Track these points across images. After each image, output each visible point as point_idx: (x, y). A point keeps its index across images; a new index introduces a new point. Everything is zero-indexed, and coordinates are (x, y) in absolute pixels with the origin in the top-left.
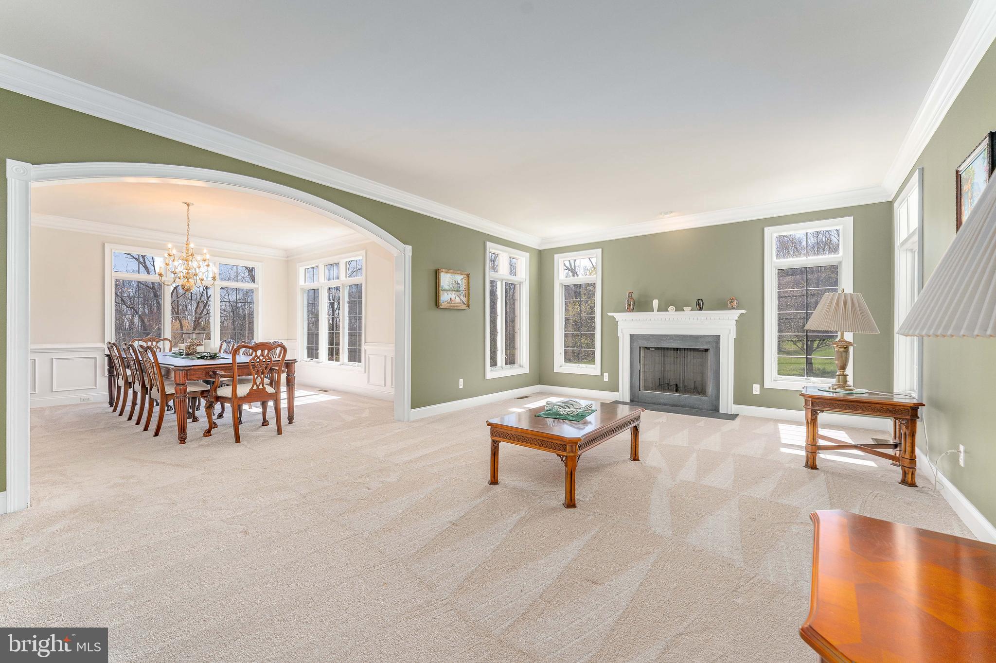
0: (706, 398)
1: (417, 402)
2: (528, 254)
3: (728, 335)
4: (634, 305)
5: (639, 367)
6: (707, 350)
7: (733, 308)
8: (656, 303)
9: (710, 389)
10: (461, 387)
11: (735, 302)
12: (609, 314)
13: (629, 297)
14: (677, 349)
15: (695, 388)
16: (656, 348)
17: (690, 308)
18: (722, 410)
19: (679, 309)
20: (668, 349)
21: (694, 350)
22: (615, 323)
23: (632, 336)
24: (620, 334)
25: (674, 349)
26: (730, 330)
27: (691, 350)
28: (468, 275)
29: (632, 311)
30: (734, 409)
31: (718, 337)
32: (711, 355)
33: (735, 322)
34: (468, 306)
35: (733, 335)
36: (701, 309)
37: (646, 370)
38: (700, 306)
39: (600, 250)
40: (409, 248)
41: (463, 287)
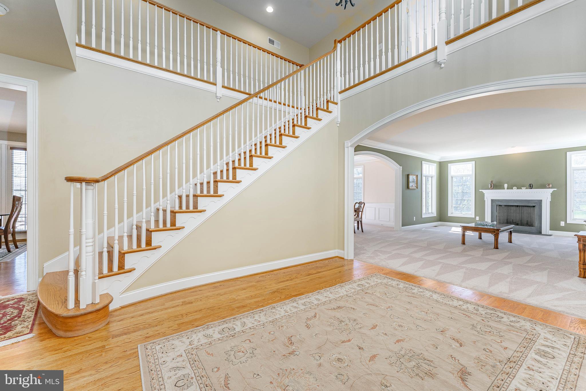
0: (534, 228)
1: (403, 225)
2: (436, 164)
3: (547, 200)
4: (494, 186)
5: (496, 213)
6: (534, 206)
7: (549, 188)
8: (506, 186)
9: (536, 224)
10: (415, 220)
11: (551, 185)
12: (480, 190)
13: (491, 183)
14: (518, 206)
15: (527, 223)
16: (505, 206)
17: (525, 188)
18: (543, 232)
19: (519, 188)
20: (512, 206)
21: (527, 206)
22: (483, 194)
23: (492, 200)
24: (485, 199)
25: (516, 206)
26: (548, 197)
27: (525, 206)
28: (417, 176)
29: (493, 189)
30: (550, 232)
31: (541, 201)
32: (536, 209)
33: (550, 194)
34: (417, 188)
35: (549, 199)
36: (531, 189)
37: (500, 215)
38: (531, 187)
39: (474, 162)
40: (401, 167)
41: (415, 181)
